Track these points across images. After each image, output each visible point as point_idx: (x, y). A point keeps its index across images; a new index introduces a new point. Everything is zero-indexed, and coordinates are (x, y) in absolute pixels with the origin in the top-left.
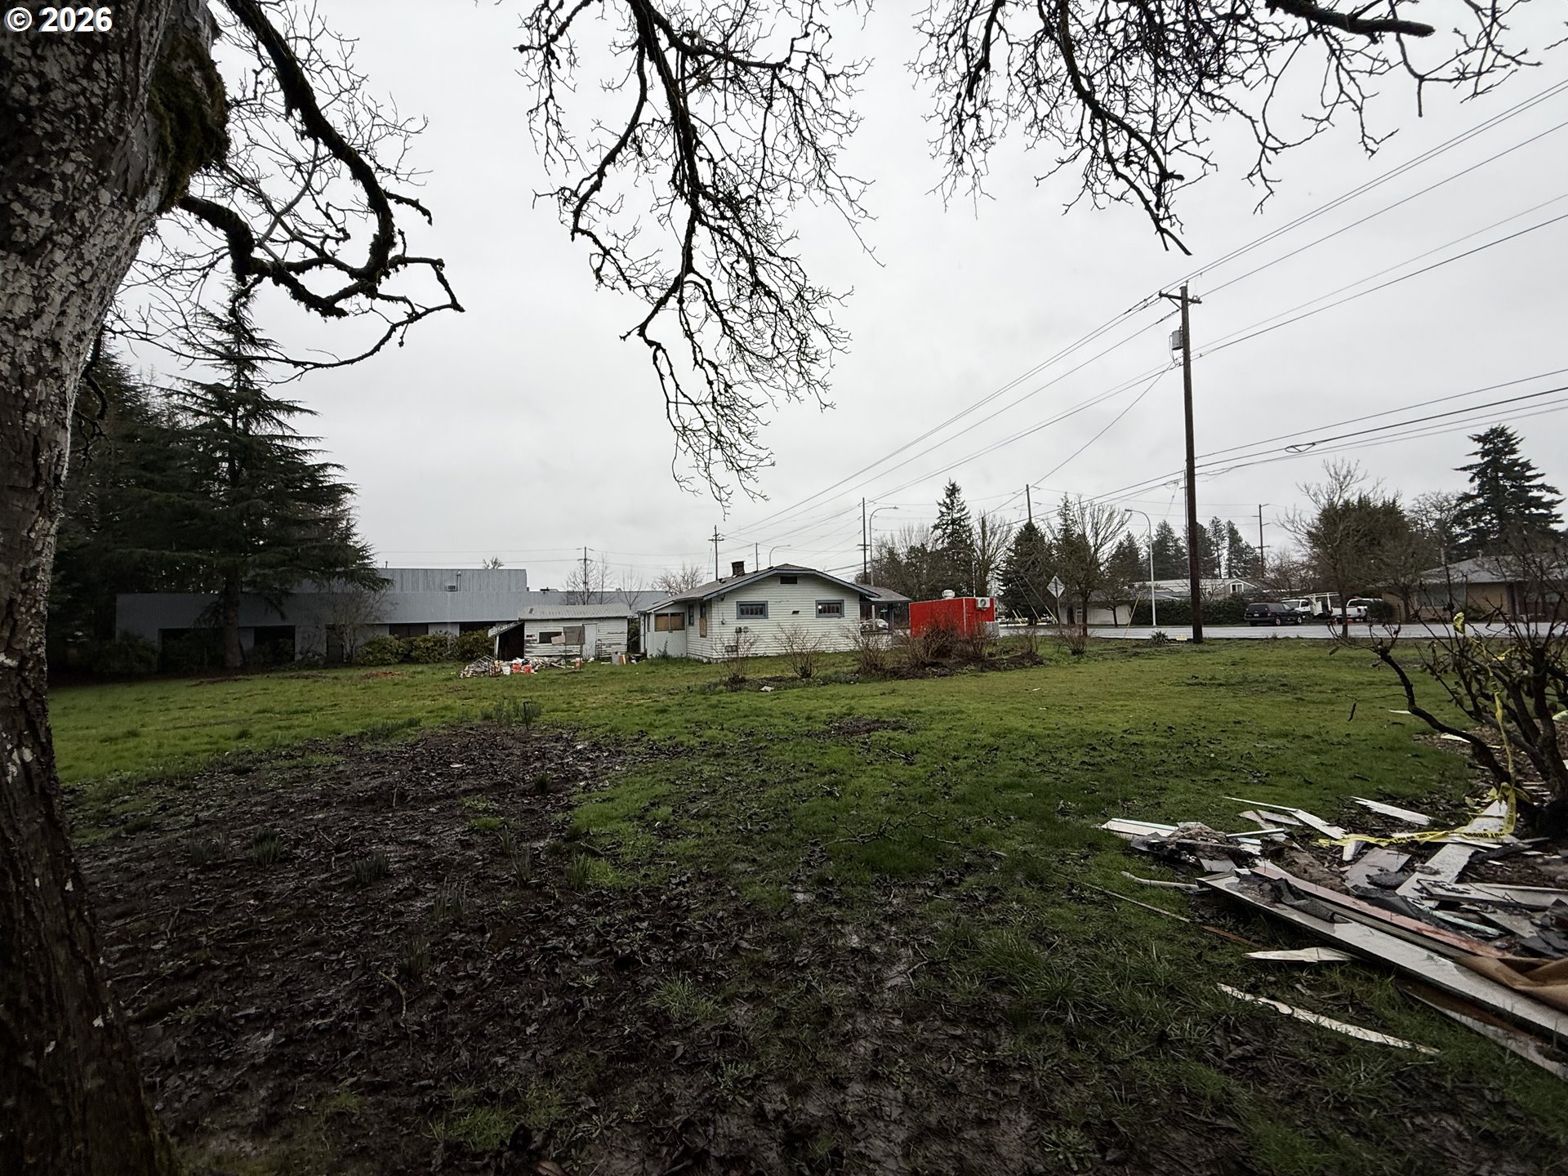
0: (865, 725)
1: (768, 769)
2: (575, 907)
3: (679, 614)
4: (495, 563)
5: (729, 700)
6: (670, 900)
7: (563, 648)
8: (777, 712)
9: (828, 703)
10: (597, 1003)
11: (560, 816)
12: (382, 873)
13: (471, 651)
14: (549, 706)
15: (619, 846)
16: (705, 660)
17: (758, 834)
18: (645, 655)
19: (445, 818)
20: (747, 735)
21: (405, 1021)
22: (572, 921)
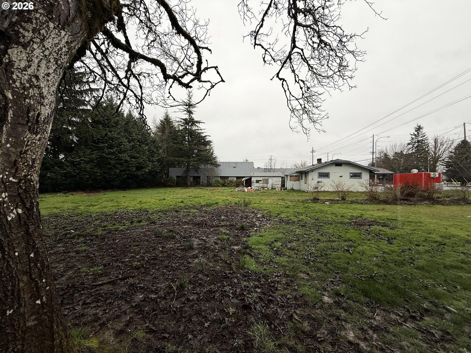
0: (368, 222)
1: (322, 235)
2: (239, 275)
3: (298, 176)
4: (246, 160)
5: (312, 206)
6: (272, 282)
7: (262, 185)
8: (329, 213)
9: (352, 211)
10: (231, 322)
11: (245, 239)
12: (191, 248)
13: (238, 184)
14: (254, 202)
15: (260, 255)
16: (306, 191)
17: (312, 262)
18: (286, 188)
19: (214, 233)
20: (316, 220)
21: (173, 305)
22: (236, 281)
